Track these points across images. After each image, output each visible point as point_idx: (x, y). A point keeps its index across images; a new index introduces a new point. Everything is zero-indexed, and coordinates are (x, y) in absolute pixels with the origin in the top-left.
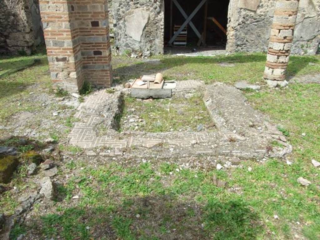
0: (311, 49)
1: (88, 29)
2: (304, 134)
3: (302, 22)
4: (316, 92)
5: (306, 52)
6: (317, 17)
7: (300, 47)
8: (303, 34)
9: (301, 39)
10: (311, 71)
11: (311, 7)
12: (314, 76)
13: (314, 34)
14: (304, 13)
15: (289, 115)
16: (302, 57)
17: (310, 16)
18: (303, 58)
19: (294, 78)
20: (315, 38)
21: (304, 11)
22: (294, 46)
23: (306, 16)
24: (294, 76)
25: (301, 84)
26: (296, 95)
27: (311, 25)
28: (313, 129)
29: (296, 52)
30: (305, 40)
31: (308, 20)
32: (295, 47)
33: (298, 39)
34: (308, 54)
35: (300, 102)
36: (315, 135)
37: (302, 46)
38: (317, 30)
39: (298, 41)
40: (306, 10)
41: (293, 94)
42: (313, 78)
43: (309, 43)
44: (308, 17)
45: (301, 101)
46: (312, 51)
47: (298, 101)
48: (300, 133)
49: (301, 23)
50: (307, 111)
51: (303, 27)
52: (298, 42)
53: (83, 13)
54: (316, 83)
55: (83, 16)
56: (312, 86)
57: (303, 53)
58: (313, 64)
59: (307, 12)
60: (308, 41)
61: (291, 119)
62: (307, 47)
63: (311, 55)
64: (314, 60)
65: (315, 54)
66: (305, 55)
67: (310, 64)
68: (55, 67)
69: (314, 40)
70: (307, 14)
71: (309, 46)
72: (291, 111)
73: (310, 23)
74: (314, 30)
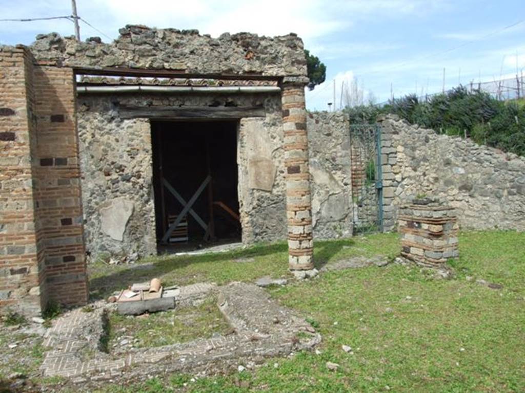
0: (345, 230)
1: (56, 229)
2: (336, 323)
3: (328, 199)
4: (351, 277)
5: (341, 235)
6: (342, 193)
7: (333, 229)
8: (332, 214)
9: (332, 219)
10: (346, 254)
11: (333, 182)
12: (348, 261)
13: (345, 213)
14: (328, 189)
15: (321, 307)
16: (337, 240)
17: (335, 192)
18: (338, 242)
19: (327, 266)
20: (346, 216)
21: (327, 188)
22: (326, 228)
23: (331, 193)
24: (327, 263)
25: (335, 272)
26: (329, 285)
27: (338, 202)
28: (347, 317)
29: (330, 235)
30: (336, 219)
31: (333, 197)
32: (327, 229)
33: (328, 220)
34: (343, 236)
35: (334, 291)
36: (348, 323)
37: (335, 228)
38: (346, 207)
39: (328, 222)
40: (328, 186)
41: (326, 283)
42: (348, 263)
43: (341, 223)
44: (333, 194)
45: (334, 289)
46: (347, 232)
47: (331, 290)
48: (331, 323)
49: (326, 202)
50: (340, 300)
51: (330, 205)
52: (328, 224)
53: (50, 209)
54: (350, 268)
55: (49, 213)
56: (346, 272)
57: (337, 236)
58: (348, 247)
59: (330, 188)
60: (340, 221)
61: (323, 311)
62: (341, 229)
63: (347, 237)
64: (351, 243)
65: (351, 235)
66: (341, 238)
67: (344, 247)
68: (8, 283)
69: (346, 219)
70: (330, 190)
71: (342, 226)
72: (323, 302)
73: (337, 200)
74: (343, 208)
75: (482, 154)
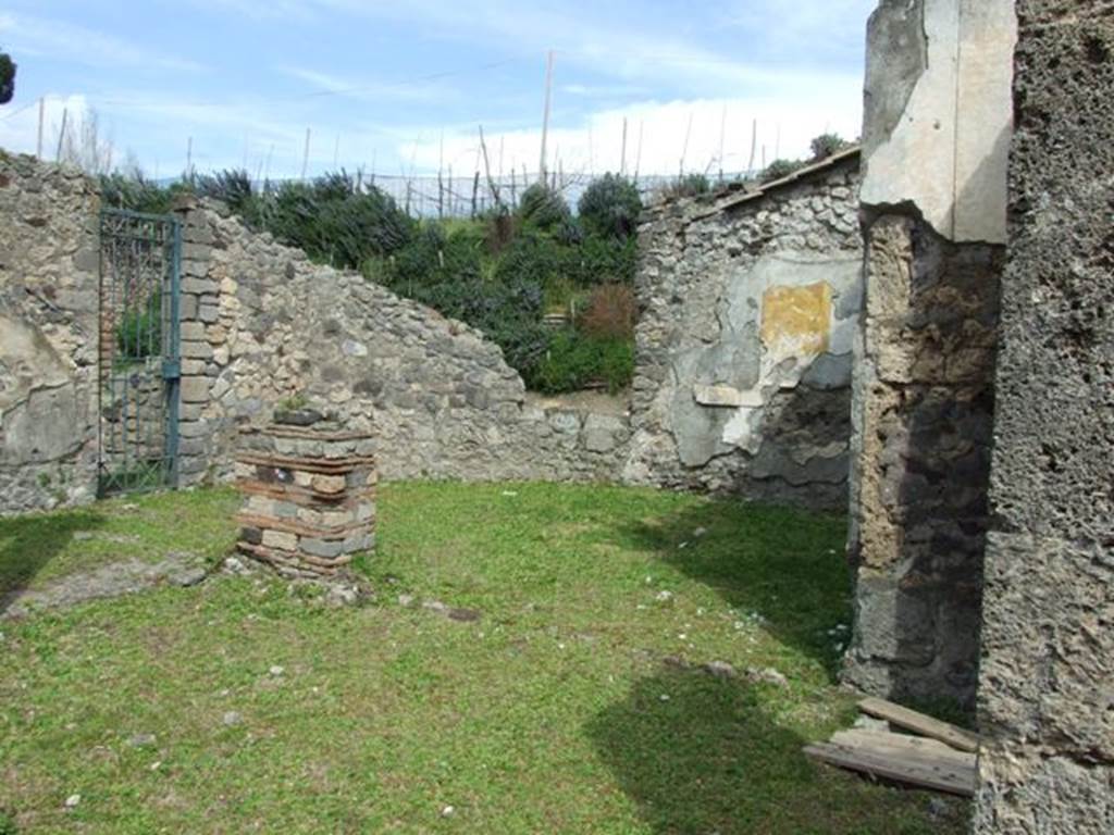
0: (76, 487)
2: (73, 799)
3: (28, 401)
4: (107, 627)
5: (62, 498)
6: (70, 386)
7: (38, 482)
8: (38, 442)
9: (37, 457)
10: (84, 557)
11: (45, 355)
12: (94, 576)
13: (77, 438)
14: (29, 374)
15: (14, 744)
16: (51, 513)
17: (48, 384)
18: (54, 518)
19: (25, 598)
20: (80, 448)
21: (24, 369)
22: (17, 480)
23: (36, 384)
24: (26, 588)
25: (53, 614)
26: (38, 659)
27: (57, 409)
28: (108, 767)
29: (29, 502)
30: (50, 457)
31: (44, 395)
32: (21, 484)
33: (27, 458)
34: (69, 502)
35: (56, 679)
36: (115, 788)
37: (46, 480)
38: (81, 425)
39: (26, 464)
40: (30, 364)
41: (26, 655)
42: (93, 581)
43: (64, 466)
44: (43, 388)
45: (56, 674)
46: (81, 490)
47: (45, 677)
48: (58, 799)
49: (23, 406)
50: (79, 706)
51: (34, 416)
52: (26, 469)
54: (102, 598)
56: (91, 612)
57: (52, 501)
58: (88, 535)
59: (36, 372)
60: (62, 461)
61: (23, 759)
62: (63, 481)
63: (80, 504)
64: (94, 520)
65: (93, 497)
66: (63, 506)
67: (78, 535)
69: (79, 457)
70: (37, 376)
71: (67, 475)
72: (20, 723)
73: (56, 405)
74: (73, 425)
75: (405, 317)
